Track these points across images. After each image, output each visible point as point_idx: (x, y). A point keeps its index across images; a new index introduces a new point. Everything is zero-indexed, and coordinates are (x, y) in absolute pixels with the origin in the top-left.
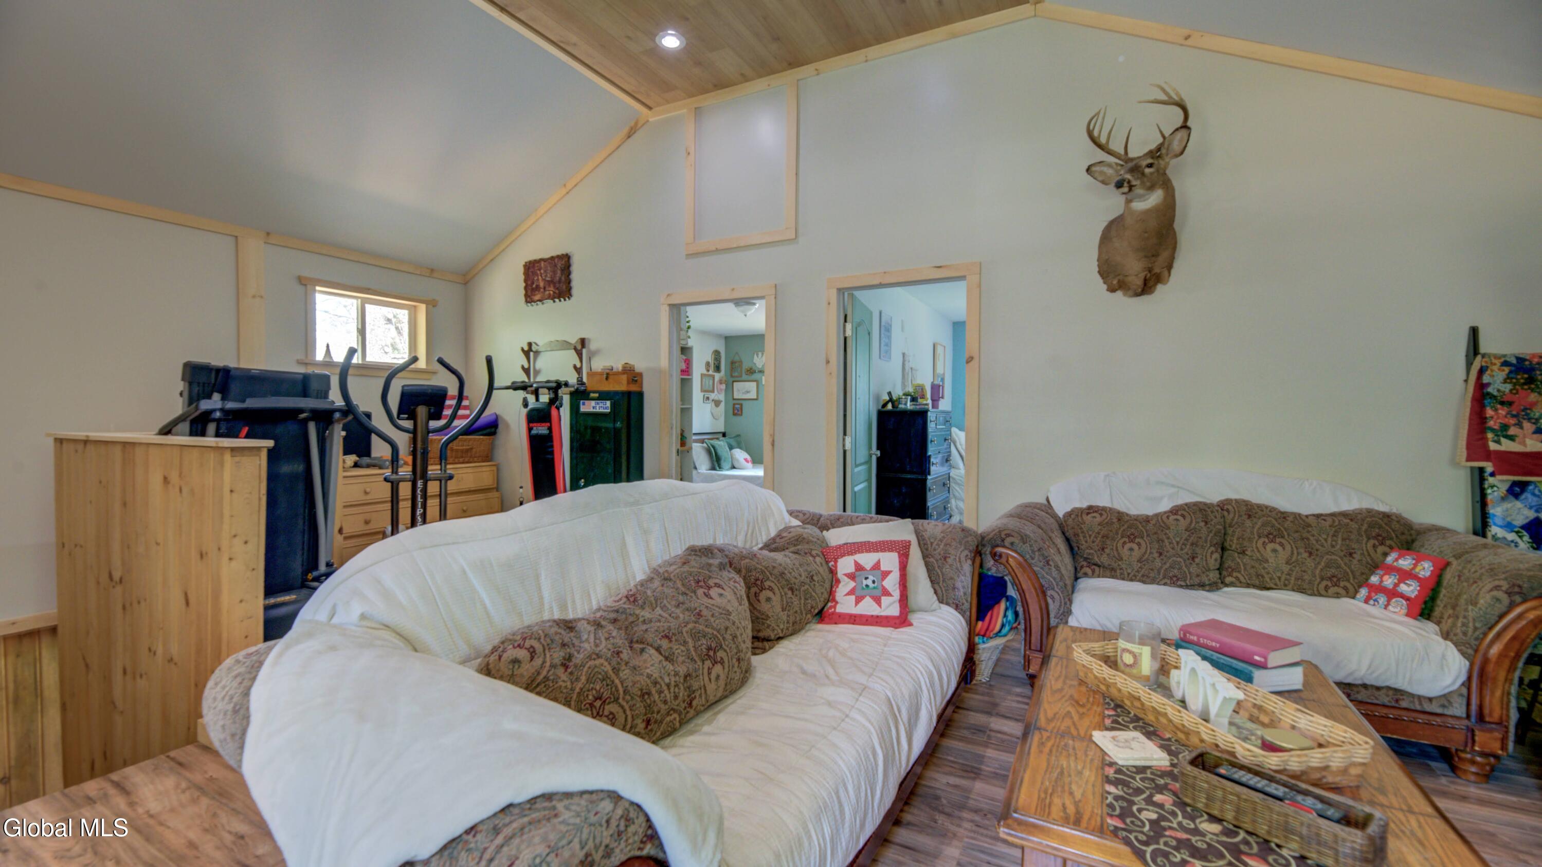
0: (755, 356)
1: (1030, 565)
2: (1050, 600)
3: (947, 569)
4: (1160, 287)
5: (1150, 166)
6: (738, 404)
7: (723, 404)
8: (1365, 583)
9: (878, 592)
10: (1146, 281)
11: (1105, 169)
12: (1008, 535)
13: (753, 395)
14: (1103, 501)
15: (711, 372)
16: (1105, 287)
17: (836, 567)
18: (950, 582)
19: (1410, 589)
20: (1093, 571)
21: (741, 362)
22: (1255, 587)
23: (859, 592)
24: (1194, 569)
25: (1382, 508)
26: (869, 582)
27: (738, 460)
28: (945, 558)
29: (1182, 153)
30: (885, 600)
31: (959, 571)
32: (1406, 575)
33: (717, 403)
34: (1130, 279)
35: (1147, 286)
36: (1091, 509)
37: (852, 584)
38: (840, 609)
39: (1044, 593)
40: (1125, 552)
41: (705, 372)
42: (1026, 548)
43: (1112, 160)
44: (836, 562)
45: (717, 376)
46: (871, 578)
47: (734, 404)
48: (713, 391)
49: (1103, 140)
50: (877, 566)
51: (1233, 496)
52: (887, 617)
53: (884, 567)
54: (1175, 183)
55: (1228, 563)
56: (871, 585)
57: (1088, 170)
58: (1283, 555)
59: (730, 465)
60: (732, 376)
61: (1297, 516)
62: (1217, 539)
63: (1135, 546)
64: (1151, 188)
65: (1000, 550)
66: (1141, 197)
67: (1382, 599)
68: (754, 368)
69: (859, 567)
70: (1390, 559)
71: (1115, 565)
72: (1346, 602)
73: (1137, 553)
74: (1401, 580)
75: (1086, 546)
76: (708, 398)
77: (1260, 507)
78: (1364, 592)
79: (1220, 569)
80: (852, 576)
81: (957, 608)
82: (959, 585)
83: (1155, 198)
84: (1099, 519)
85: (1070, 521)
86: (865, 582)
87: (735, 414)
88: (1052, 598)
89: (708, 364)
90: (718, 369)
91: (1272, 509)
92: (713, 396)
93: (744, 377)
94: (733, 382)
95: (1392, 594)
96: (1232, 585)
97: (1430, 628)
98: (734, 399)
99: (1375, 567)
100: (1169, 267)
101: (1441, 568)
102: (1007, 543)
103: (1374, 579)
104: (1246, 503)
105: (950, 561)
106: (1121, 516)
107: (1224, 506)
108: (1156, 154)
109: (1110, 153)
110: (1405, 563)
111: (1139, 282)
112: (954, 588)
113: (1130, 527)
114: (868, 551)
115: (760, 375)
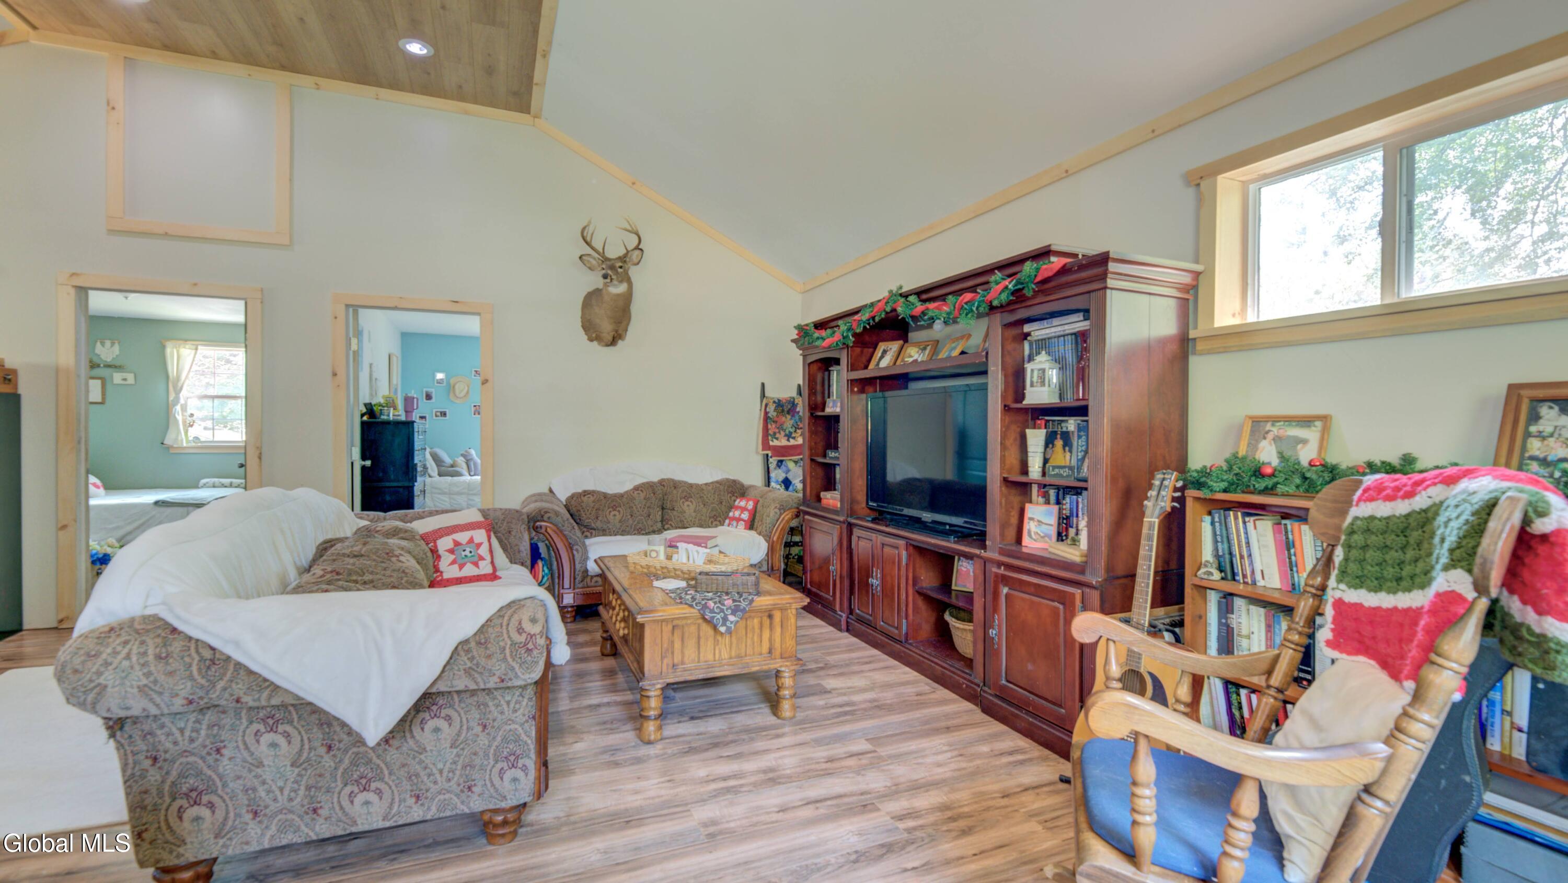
0: (98, 344)
1: (561, 531)
2: (575, 552)
3: (512, 539)
4: (620, 342)
5: (621, 267)
8: (727, 517)
9: (476, 559)
10: (614, 338)
11: (591, 260)
12: (546, 512)
14: (590, 487)
16: (586, 337)
17: (436, 546)
18: (516, 548)
19: (745, 516)
20: (591, 534)
22: (680, 528)
23: (460, 561)
24: (650, 522)
25: (732, 478)
26: (467, 553)
28: (510, 532)
29: (638, 264)
30: (481, 563)
31: (521, 539)
32: (743, 509)
34: (604, 335)
35: (613, 342)
36: (586, 493)
37: (452, 557)
38: (446, 576)
39: (572, 549)
40: (611, 517)
42: (559, 519)
43: (596, 255)
44: (435, 543)
46: (468, 550)
49: (588, 239)
50: (471, 541)
51: (665, 477)
52: (484, 575)
53: (476, 541)
54: (633, 280)
55: (666, 517)
56: (469, 555)
57: (580, 258)
58: (692, 507)
61: (697, 485)
62: (660, 503)
63: (617, 513)
64: (621, 282)
65: (538, 524)
66: (615, 286)
67: (734, 523)
68: (97, 361)
69: (457, 544)
70: (736, 503)
71: (605, 527)
72: (720, 528)
73: (618, 517)
74: (742, 512)
75: (586, 518)
77: (680, 482)
78: (727, 521)
79: (662, 521)
80: (451, 551)
81: (522, 564)
82: (522, 548)
83: (622, 288)
84: (592, 499)
85: (573, 502)
86: (463, 553)
88: (577, 550)
91: (685, 483)
95: (738, 520)
96: (668, 529)
97: (753, 533)
99: (731, 507)
100: (626, 330)
101: (756, 503)
102: (545, 518)
103: (731, 514)
104: (673, 480)
105: (513, 533)
106: (605, 496)
107: (662, 482)
108: (623, 259)
109: (593, 248)
110: (743, 504)
111: (610, 338)
112: (519, 552)
113: (612, 501)
114: (462, 531)
115: (109, 370)
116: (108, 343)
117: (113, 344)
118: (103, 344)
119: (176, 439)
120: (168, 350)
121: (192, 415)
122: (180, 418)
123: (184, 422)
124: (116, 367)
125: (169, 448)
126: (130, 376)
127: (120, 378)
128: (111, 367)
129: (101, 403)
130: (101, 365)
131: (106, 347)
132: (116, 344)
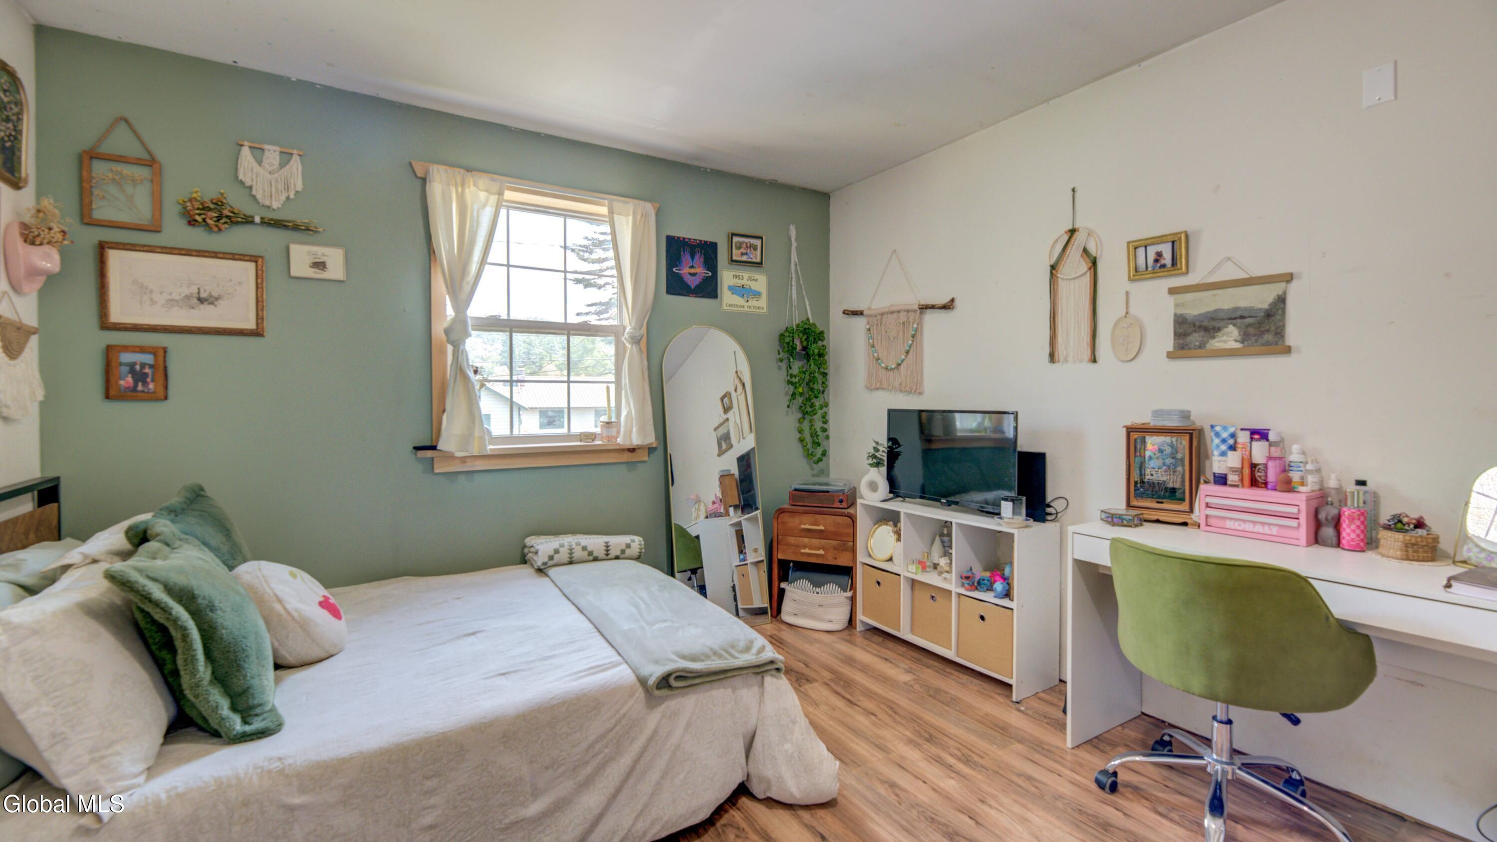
0: (246, 152)
6: (137, 349)
21: (154, 165)
33: (15, 339)
47: (110, 352)
60: (90, 220)
68: (242, 204)
90: (7, 160)
93: (177, 235)
94: (106, 245)
98: (110, 328)
115: (277, 236)
116: (272, 155)
117: (286, 157)
118: (258, 152)
119: (468, 437)
120: (436, 189)
124: (296, 228)
125: (432, 460)
126: (335, 258)
127: (309, 260)
128: (286, 227)
129: (257, 333)
130: (257, 219)
131: (265, 162)
132: (295, 158)
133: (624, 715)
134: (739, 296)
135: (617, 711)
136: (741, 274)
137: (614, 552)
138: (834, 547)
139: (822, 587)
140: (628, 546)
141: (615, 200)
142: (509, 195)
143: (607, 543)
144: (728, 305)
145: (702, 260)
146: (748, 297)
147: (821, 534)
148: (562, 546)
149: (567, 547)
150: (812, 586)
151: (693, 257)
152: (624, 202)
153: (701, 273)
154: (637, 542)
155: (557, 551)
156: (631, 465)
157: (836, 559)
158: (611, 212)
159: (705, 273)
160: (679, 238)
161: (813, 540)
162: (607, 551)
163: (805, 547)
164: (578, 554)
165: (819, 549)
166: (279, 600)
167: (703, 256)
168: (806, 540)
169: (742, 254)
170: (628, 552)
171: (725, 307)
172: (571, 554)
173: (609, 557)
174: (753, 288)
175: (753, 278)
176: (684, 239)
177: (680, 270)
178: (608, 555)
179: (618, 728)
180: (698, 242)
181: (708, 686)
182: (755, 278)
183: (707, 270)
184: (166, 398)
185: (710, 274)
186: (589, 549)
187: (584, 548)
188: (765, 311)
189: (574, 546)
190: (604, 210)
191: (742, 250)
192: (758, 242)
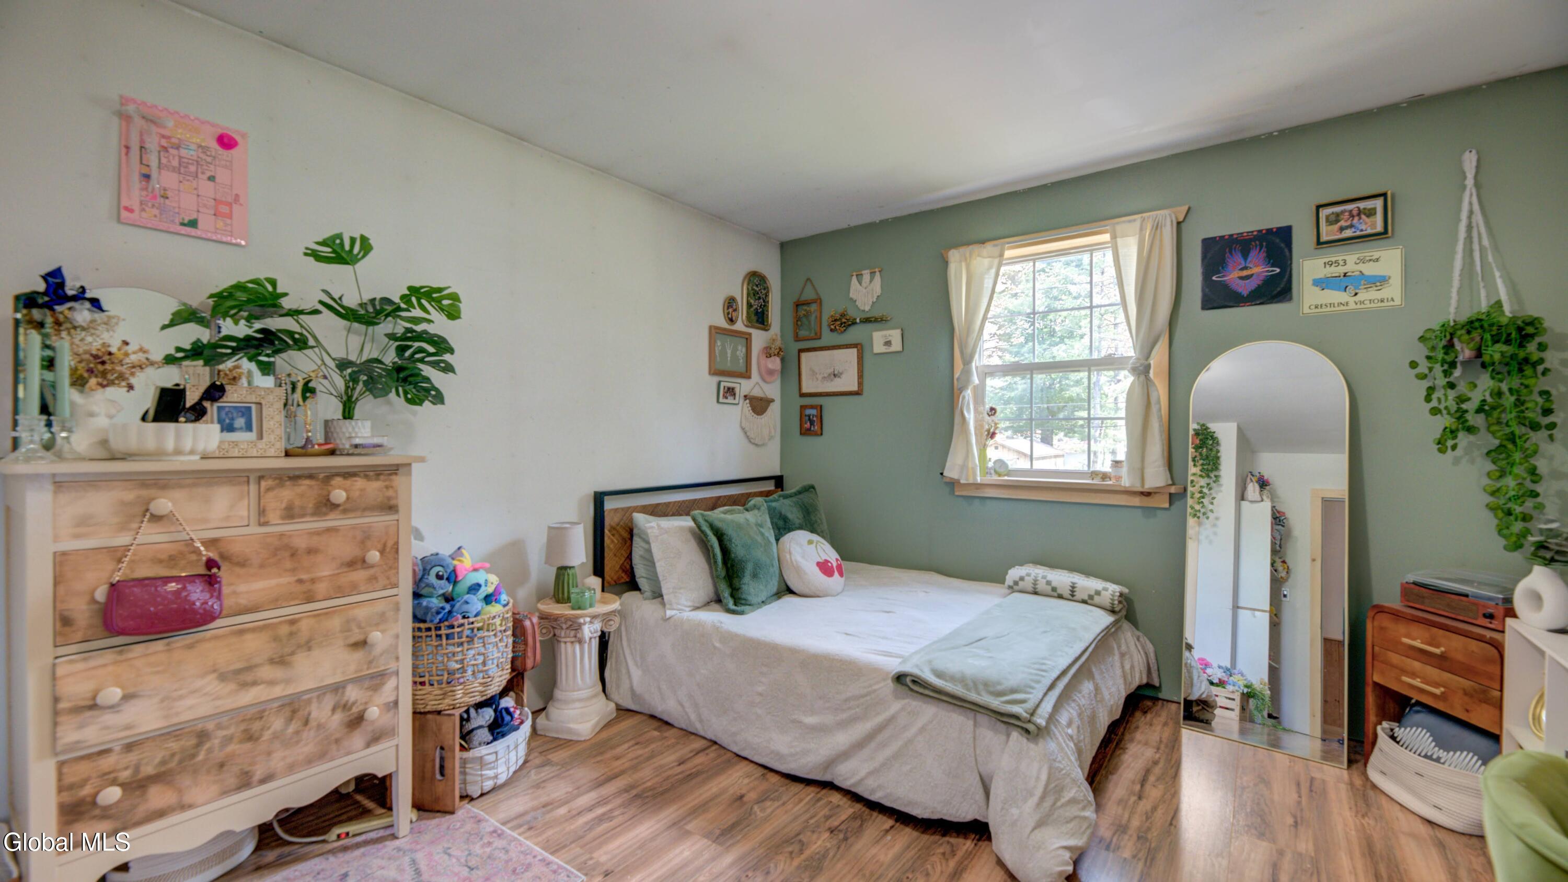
0: (854, 279)
6: (812, 407)
7: (775, 410)
13: (849, 382)
15: (739, 326)
21: (818, 301)
27: (798, 570)
33: (759, 405)
41: (723, 323)
45: (759, 338)
47: (803, 407)
48: (746, 375)
59: (774, 586)
60: (797, 339)
68: (852, 313)
76: (731, 391)
87: (805, 432)
89: (730, 303)
90: (760, 318)
92: (744, 387)
93: (828, 338)
94: (801, 351)
98: (802, 395)
115: (867, 329)
116: (866, 275)
117: (873, 275)
118: (860, 277)
119: (964, 467)
120: (952, 268)
121: (993, 410)
122: (970, 417)
123: (978, 427)
124: (875, 320)
125: (953, 484)
126: (895, 335)
127: (882, 341)
128: (870, 321)
129: (857, 393)
130: (858, 321)
131: (863, 284)
132: (878, 274)
133: (875, 691)
134: (1339, 290)
135: (870, 686)
136: (1340, 258)
137: (1079, 595)
138: (1464, 690)
139: (1451, 753)
140: (1098, 593)
141: (1118, 223)
142: (1008, 253)
143: (1074, 584)
144: (1313, 307)
145: (1263, 254)
146: (1357, 287)
147: (1442, 662)
148: (1028, 575)
149: (1032, 577)
150: (1433, 744)
151: (1245, 257)
152: (1130, 221)
153: (1259, 274)
154: (1110, 592)
155: (1022, 579)
156: (1149, 511)
157: (1467, 711)
158: (1114, 237)
159: (1268, 271)
160: (1222, 237)
161: (1429, 668)
162: (1073, 591)
163: (1414, 675)
164: (1042, 586)
165: (1437, 685)
166: (790, 553)
167: (1264, 249)
168: (1417, 665)
169: (1342, 229)
170: (1097, 599)
171: (1306, 310)
172: (1035, 584)
173: (1075, 598)
174: (1366, 273)
175: (1368, 258)
176: (1231, 236)
177: (1224, 276)
178: (1072, 595)
179: (868, 698)
180: (1255, 233)
181: (951, 707)
182: (1374, 258)
183: (1273, 266)
184: (822, 434)
185: (1278, 270)
186: (1054, 584)
187: (1049, 583)
188: (1398, 302)
189: (1039, 578)
190: (1106, 237)
191: (1342, 223)
192: (1378, 203)
